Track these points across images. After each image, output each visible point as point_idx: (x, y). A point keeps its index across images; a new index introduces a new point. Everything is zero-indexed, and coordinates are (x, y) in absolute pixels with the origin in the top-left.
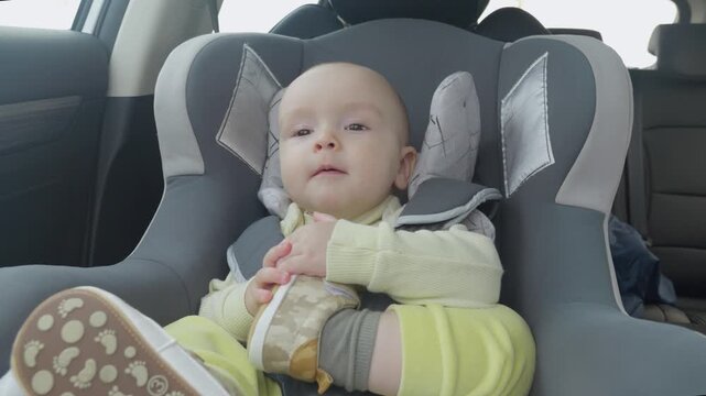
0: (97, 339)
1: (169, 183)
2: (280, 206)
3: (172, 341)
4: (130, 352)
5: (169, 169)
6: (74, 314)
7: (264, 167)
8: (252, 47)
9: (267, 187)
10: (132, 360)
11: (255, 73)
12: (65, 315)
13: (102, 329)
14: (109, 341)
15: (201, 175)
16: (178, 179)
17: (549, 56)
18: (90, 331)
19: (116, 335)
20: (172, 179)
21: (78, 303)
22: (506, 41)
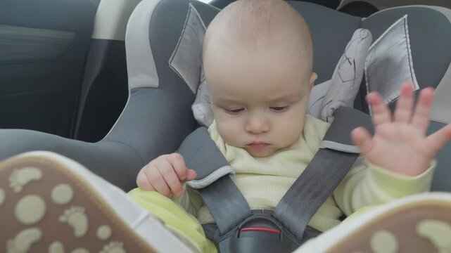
0: (63, 219)
1: (132, 93)
2: (205, 117)
3: (145, 213)
4: (104, 232)
5: (133, 82)
6: (30, 188)
7: (197, 88)
8: (195, 6)
9: (199, 102)
10: (107, 241)
11: (196, 24)
12: (18, 189)
13: (68, 205)
14: (78, 220)
15: (156, 88)
16: (140, 90)
17: (408, 17)
18: (53, 210)
19: (86, 213)
20: (134, 91)
21: (35, 174)
22: (363, 17)
